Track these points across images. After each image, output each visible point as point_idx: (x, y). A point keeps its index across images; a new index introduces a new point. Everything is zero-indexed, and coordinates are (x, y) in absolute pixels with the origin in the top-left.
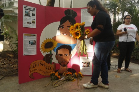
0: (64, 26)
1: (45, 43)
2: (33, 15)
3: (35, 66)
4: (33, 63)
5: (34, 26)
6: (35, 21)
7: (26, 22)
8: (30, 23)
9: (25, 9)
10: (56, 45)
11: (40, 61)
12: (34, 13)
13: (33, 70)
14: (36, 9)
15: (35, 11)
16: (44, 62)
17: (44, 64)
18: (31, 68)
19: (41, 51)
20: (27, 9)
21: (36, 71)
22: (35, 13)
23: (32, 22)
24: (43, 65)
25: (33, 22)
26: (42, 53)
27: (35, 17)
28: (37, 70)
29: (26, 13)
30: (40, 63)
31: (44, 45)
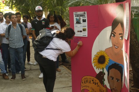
0: (115, 33)
1: (99, 56)
2: (84, 21)
3: (87, 82)
4: (85, 77)
5: (85, 34)
6: (86, 28)
7: (77, 30)
8: (81, 31)
9: (76, 16)
10: (108, 61)
11: (92, 78)
12: (84, 18)
13: (84, 85)
14: (86, 13)
15: (86, 15)
16: (98, 81)
17: (97, 84)
18: (82, 82)
19: (93, 65)
20: (78, 16)
21: (87, 88)
22: (86, 18)
23: (82, 30)
24: (95, 84)
25: (84, 30)
26: (95, 68)
27: (86, 24)
28: (89, 87)
29: (76, 21)
30: (93, 81)
31: (97, 58)
